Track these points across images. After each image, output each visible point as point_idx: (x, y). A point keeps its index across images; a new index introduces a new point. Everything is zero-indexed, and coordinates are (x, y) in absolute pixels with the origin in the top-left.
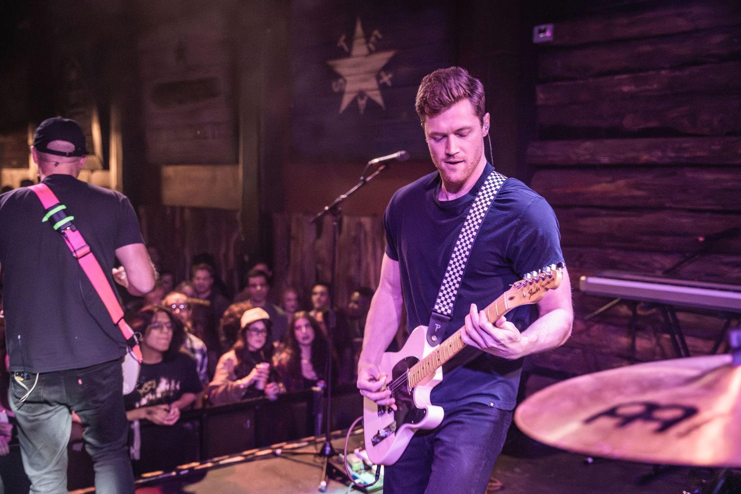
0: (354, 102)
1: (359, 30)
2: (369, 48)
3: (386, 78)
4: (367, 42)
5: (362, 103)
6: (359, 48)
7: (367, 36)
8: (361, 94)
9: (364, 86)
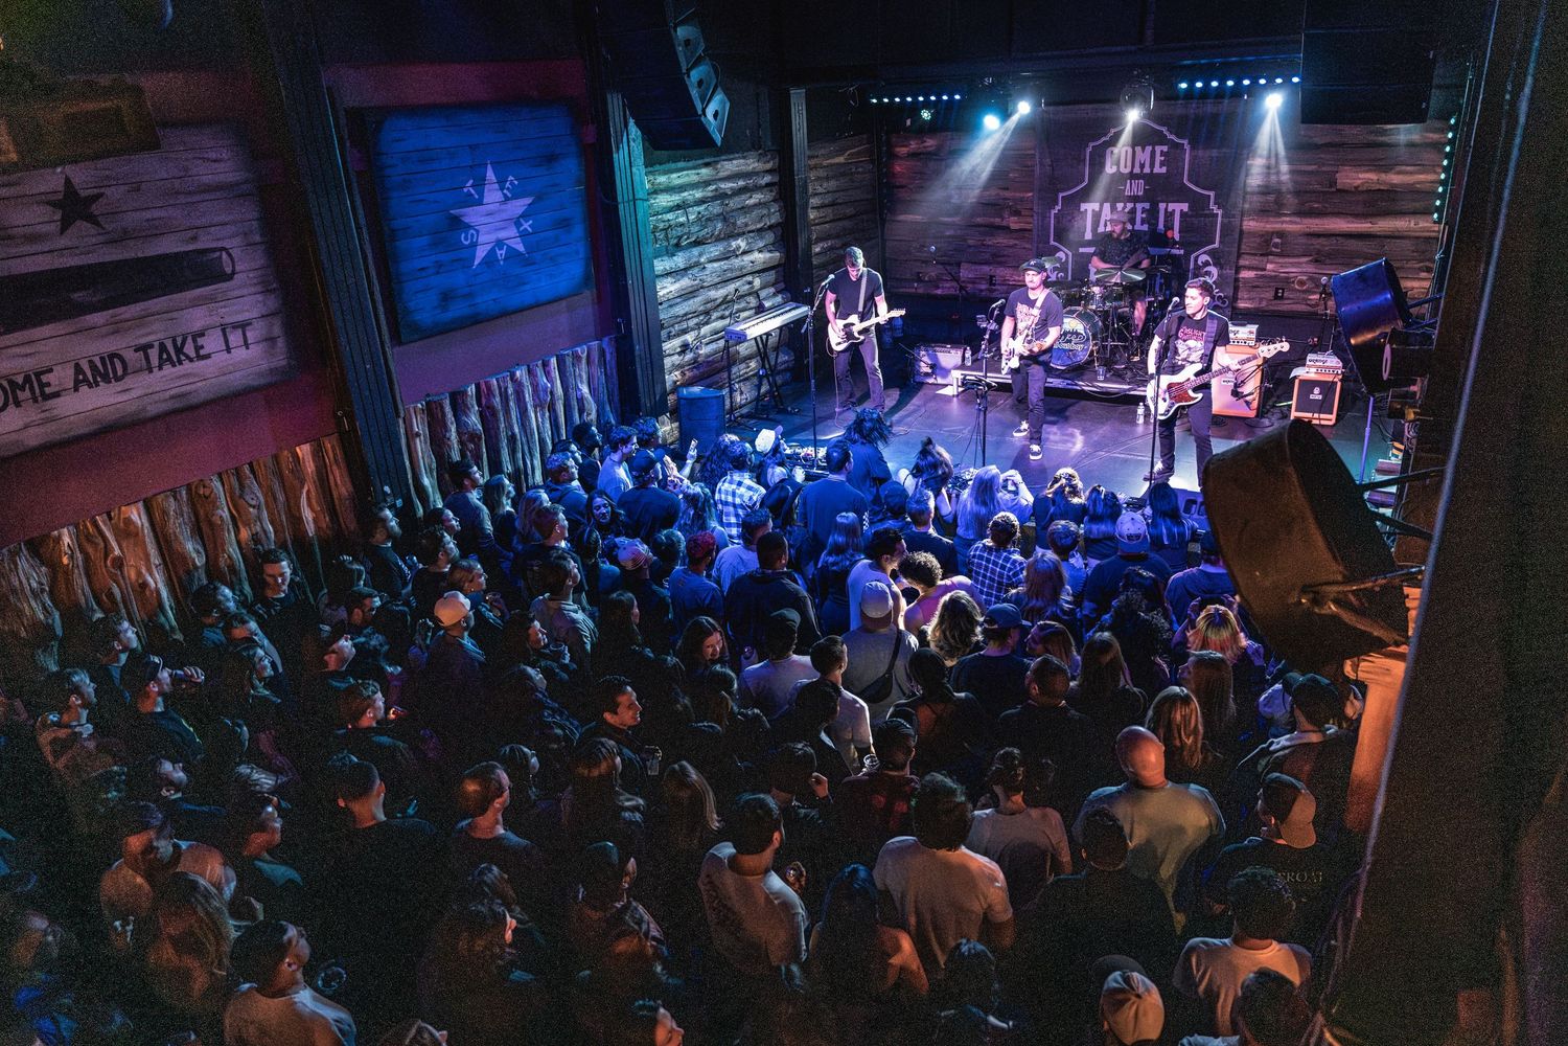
0: (492, 252)
1: (490, 175)
2: (505, 195)
3: (526, 225)
4: (502, 189)
5: (501, 253)
6: (493, 195)
7: (501, 182)
8: (499, 243)
9: (502, 235)
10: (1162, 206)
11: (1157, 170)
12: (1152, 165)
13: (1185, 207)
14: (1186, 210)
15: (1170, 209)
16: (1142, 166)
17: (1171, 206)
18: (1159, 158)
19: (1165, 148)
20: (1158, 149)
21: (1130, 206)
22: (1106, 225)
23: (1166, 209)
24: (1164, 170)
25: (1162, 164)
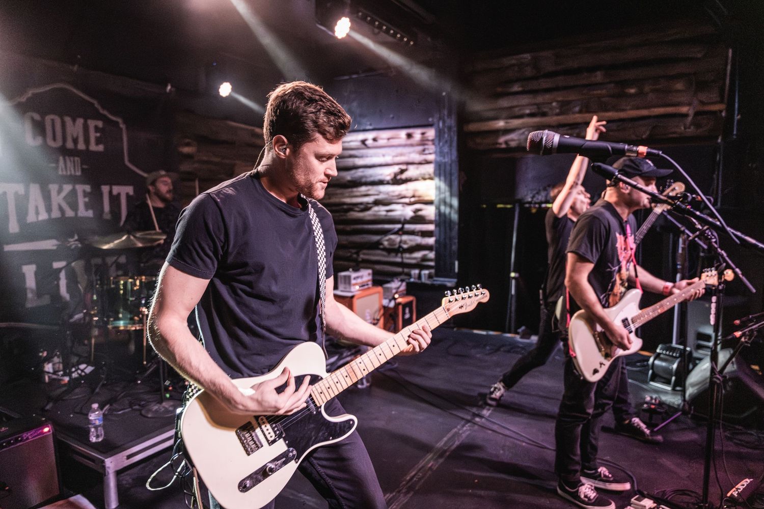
10: (105, 189)
11: (93, 147)
12: (87, 141)
13: (130, 190)
14: (131, 193)
15: (115, 192)
16: (75, 141)
17: (116, 189)
18: (93, 135)
19: (100, 124)
20: (92, 123)
21: (68, 188)
22: (37, 213)
23: (110, 192)
24: (101, 148)
25: (98, 141)
